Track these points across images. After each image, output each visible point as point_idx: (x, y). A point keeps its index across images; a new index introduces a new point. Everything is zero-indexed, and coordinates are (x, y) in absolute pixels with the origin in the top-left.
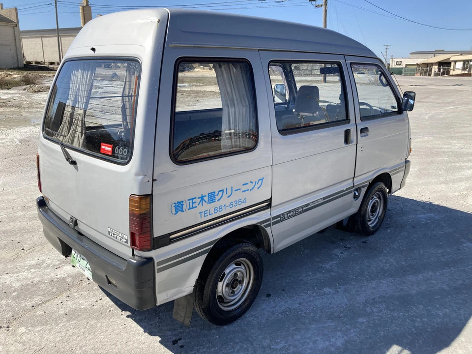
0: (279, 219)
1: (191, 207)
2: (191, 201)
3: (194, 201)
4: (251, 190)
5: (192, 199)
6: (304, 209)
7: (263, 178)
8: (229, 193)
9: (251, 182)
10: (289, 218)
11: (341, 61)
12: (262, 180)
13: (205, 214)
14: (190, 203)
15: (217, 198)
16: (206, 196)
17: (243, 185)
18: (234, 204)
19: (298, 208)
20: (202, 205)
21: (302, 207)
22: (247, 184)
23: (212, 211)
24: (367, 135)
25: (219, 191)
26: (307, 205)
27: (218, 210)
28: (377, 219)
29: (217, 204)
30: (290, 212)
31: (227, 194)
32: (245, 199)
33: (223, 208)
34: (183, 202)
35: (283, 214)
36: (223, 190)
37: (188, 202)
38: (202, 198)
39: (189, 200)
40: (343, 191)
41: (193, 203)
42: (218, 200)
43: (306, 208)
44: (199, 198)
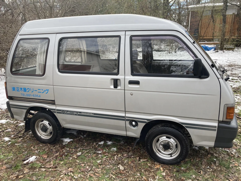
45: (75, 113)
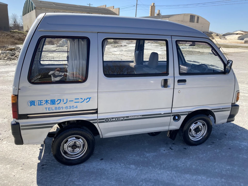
0: (104, 120)
1: (40, 104)
2: (40, 102)
3: (41, 102)
4: (81, 102)
5: (40, 101)
6: (125, 118)
7: (91, 98)
8: (65, 101)
9: (81, 98)
10: (112, 122)
11: (167, 39)
12: (90, 98)
13: (49, 109)
14: (39, 102)
15: (56, 103)
16: (49, 101)
17: (75, 99)
18: (69, 107)
19: (120, 117)
20: (47, 104)
21: (124, 117)
22: (79, 99)
23: (54, 108)
24: (185, 84)
25: (58, 100)
26: (128, 117)
27: (58, 108)
28: (202, 137)
29: (56, 106)
30: (113, 118)
31: (63, 102)
32: (77, 106)
33: (61, 108)
34: (35, 101)
35: (107, 119)
36: (61, 100)
37: (38, 102)
38: (47, 101)
39: (38, 101)
40: (161, 114)
41: (41, 103)
42: (57, 104)
43: (127, 119)
44: (44, 101)
45: (121, 119)
